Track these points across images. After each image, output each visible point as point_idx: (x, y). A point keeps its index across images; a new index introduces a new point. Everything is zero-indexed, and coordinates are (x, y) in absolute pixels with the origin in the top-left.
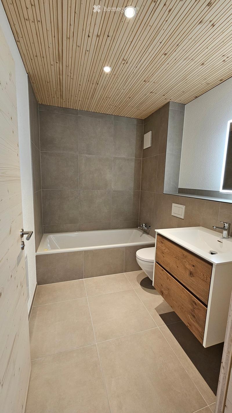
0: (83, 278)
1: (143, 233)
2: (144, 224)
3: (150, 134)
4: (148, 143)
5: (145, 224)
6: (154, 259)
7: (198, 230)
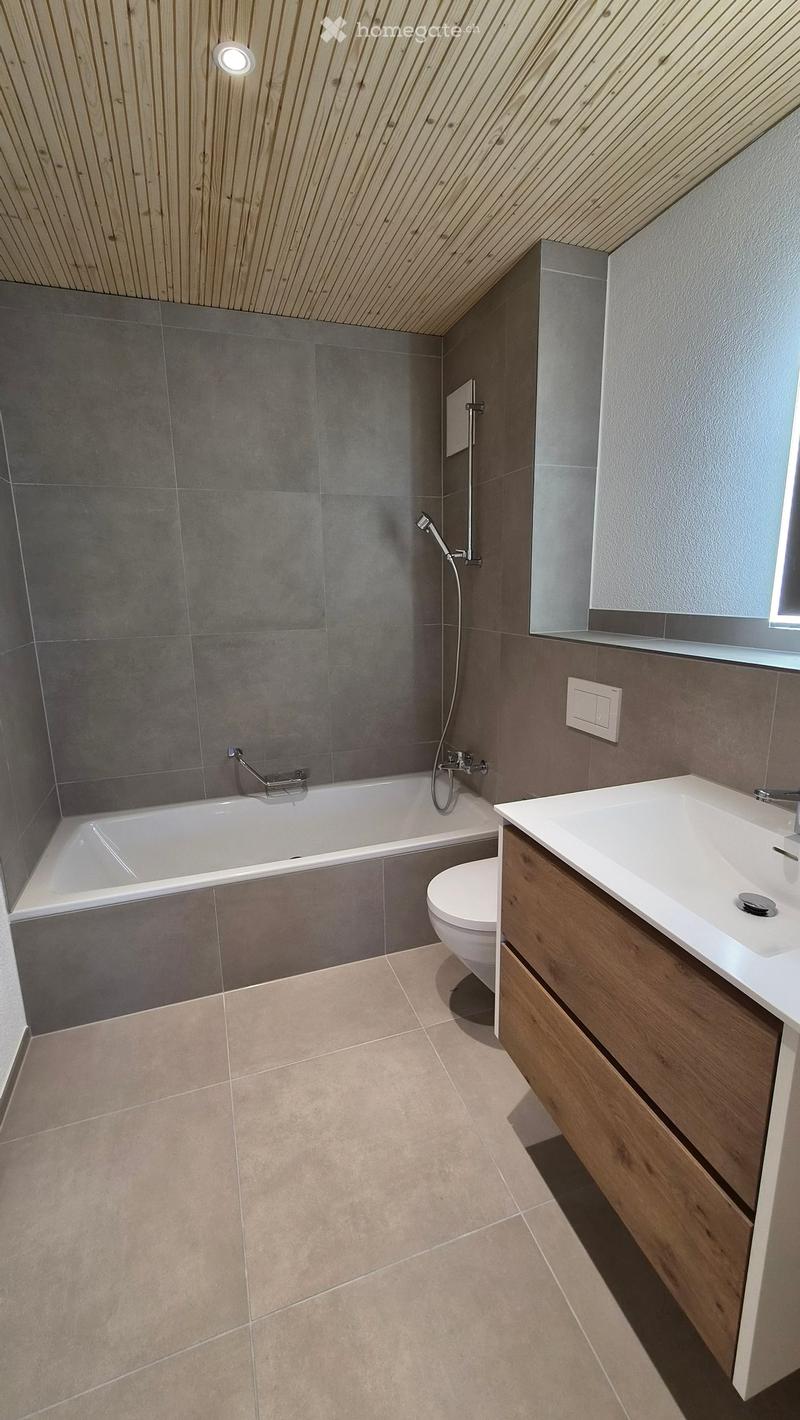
0: (221, 991)
1: (460, 791)
2: (460, 754)
3: (466, 393)
4: (459, 436)
5: (466, 754)
6: (495, 920)
7: (683, 796)
